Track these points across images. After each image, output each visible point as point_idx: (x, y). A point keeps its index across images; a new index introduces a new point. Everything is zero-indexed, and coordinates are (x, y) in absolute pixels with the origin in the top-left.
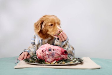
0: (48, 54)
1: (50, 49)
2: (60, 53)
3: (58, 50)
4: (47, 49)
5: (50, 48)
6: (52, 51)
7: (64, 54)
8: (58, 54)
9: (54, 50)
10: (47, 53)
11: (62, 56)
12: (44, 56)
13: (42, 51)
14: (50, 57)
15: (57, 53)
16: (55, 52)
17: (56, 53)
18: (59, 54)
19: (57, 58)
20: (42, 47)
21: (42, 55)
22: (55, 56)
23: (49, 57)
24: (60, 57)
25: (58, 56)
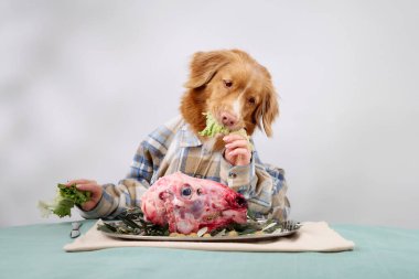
0: (179, 207)
1: (185, 188)
2: (220, 203)
3: (213, 191)
4: (175, 190)
5: (187, 185)
6: (194, 197)
7: (234, 208)
8: (214, 206)
9: (199, 192)
10: (176, 201)
11: (229, 213)
12: (166, 213)
13: (161, 195)
14: (186, 215)
15: (211, 202)
16: (202, 198)
17: (207, 203)
18: (217, 205)
19: (212, 221)
20: (159, 184)
21: (159, 210)
22: (205, 214)
23: (183, 217)
24: (222, 215)
25: (213, 213)
